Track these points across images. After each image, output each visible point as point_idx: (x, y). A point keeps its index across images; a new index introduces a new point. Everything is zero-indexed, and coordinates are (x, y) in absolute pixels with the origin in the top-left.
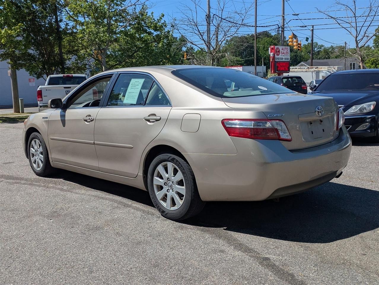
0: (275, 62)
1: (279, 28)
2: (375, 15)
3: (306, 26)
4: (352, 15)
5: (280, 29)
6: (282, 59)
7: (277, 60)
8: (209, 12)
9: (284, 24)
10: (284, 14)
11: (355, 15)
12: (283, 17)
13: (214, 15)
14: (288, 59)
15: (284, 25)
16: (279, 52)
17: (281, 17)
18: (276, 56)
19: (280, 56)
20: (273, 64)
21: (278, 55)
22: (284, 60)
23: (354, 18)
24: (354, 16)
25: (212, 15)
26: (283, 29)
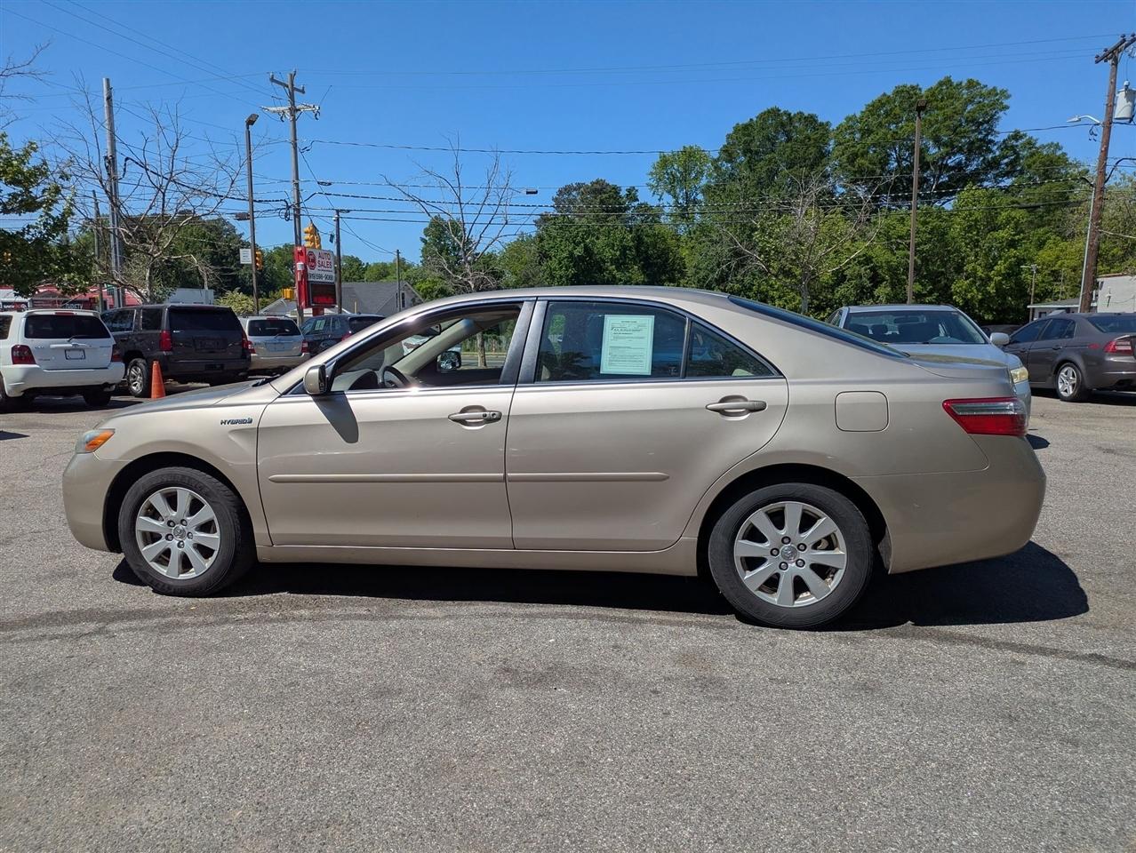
0: (308, 282)
1: (289, 207)
2: (484, 204)
3: (348, 211)
4: (454, 199)
5: (291, 211)
6: (321, 277)
7: (312, 279)
8: (114, 150)
9: (298, 200)
10: (297, 179)
11: (459, 199)
12: (297, 184)
13: (127, 159)
14: (331, 277)
15: (299, 204)
16: (314, 261)
17: (292, 185)
18: (309, 271)
19: (316, 271)
20: (303, 287)
21: (313, 267)
22: (324, 280)
23: (459, 205)
24: (457, 201)
25: (120, 161)
26: (298, 210)
